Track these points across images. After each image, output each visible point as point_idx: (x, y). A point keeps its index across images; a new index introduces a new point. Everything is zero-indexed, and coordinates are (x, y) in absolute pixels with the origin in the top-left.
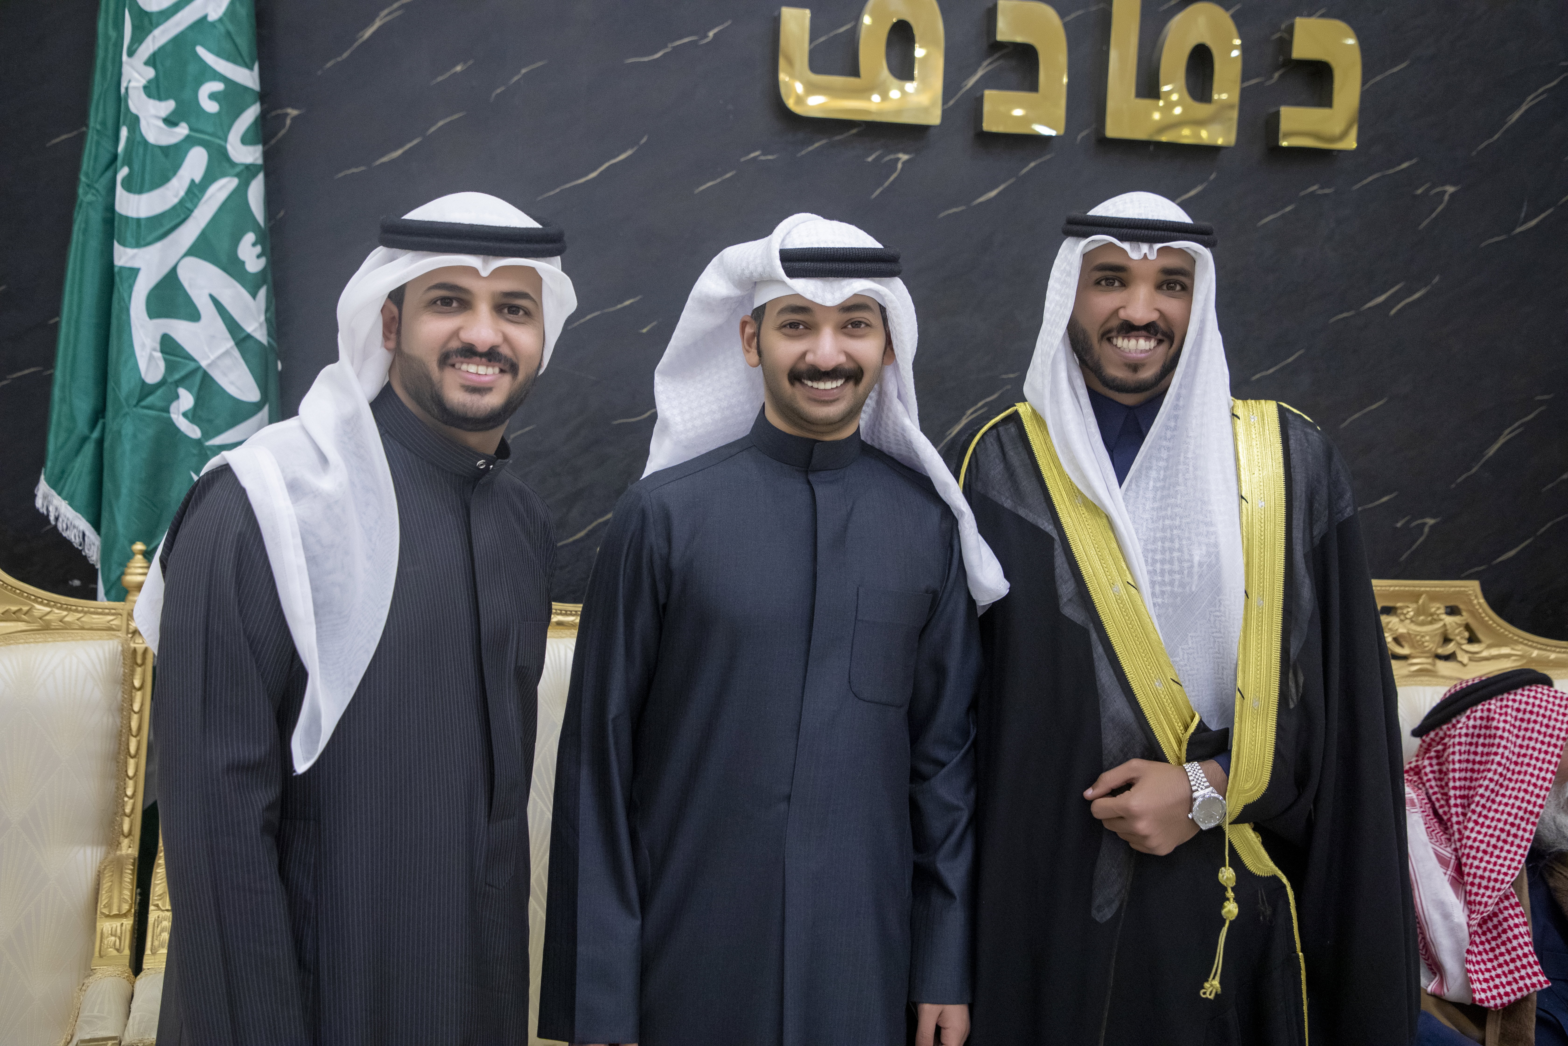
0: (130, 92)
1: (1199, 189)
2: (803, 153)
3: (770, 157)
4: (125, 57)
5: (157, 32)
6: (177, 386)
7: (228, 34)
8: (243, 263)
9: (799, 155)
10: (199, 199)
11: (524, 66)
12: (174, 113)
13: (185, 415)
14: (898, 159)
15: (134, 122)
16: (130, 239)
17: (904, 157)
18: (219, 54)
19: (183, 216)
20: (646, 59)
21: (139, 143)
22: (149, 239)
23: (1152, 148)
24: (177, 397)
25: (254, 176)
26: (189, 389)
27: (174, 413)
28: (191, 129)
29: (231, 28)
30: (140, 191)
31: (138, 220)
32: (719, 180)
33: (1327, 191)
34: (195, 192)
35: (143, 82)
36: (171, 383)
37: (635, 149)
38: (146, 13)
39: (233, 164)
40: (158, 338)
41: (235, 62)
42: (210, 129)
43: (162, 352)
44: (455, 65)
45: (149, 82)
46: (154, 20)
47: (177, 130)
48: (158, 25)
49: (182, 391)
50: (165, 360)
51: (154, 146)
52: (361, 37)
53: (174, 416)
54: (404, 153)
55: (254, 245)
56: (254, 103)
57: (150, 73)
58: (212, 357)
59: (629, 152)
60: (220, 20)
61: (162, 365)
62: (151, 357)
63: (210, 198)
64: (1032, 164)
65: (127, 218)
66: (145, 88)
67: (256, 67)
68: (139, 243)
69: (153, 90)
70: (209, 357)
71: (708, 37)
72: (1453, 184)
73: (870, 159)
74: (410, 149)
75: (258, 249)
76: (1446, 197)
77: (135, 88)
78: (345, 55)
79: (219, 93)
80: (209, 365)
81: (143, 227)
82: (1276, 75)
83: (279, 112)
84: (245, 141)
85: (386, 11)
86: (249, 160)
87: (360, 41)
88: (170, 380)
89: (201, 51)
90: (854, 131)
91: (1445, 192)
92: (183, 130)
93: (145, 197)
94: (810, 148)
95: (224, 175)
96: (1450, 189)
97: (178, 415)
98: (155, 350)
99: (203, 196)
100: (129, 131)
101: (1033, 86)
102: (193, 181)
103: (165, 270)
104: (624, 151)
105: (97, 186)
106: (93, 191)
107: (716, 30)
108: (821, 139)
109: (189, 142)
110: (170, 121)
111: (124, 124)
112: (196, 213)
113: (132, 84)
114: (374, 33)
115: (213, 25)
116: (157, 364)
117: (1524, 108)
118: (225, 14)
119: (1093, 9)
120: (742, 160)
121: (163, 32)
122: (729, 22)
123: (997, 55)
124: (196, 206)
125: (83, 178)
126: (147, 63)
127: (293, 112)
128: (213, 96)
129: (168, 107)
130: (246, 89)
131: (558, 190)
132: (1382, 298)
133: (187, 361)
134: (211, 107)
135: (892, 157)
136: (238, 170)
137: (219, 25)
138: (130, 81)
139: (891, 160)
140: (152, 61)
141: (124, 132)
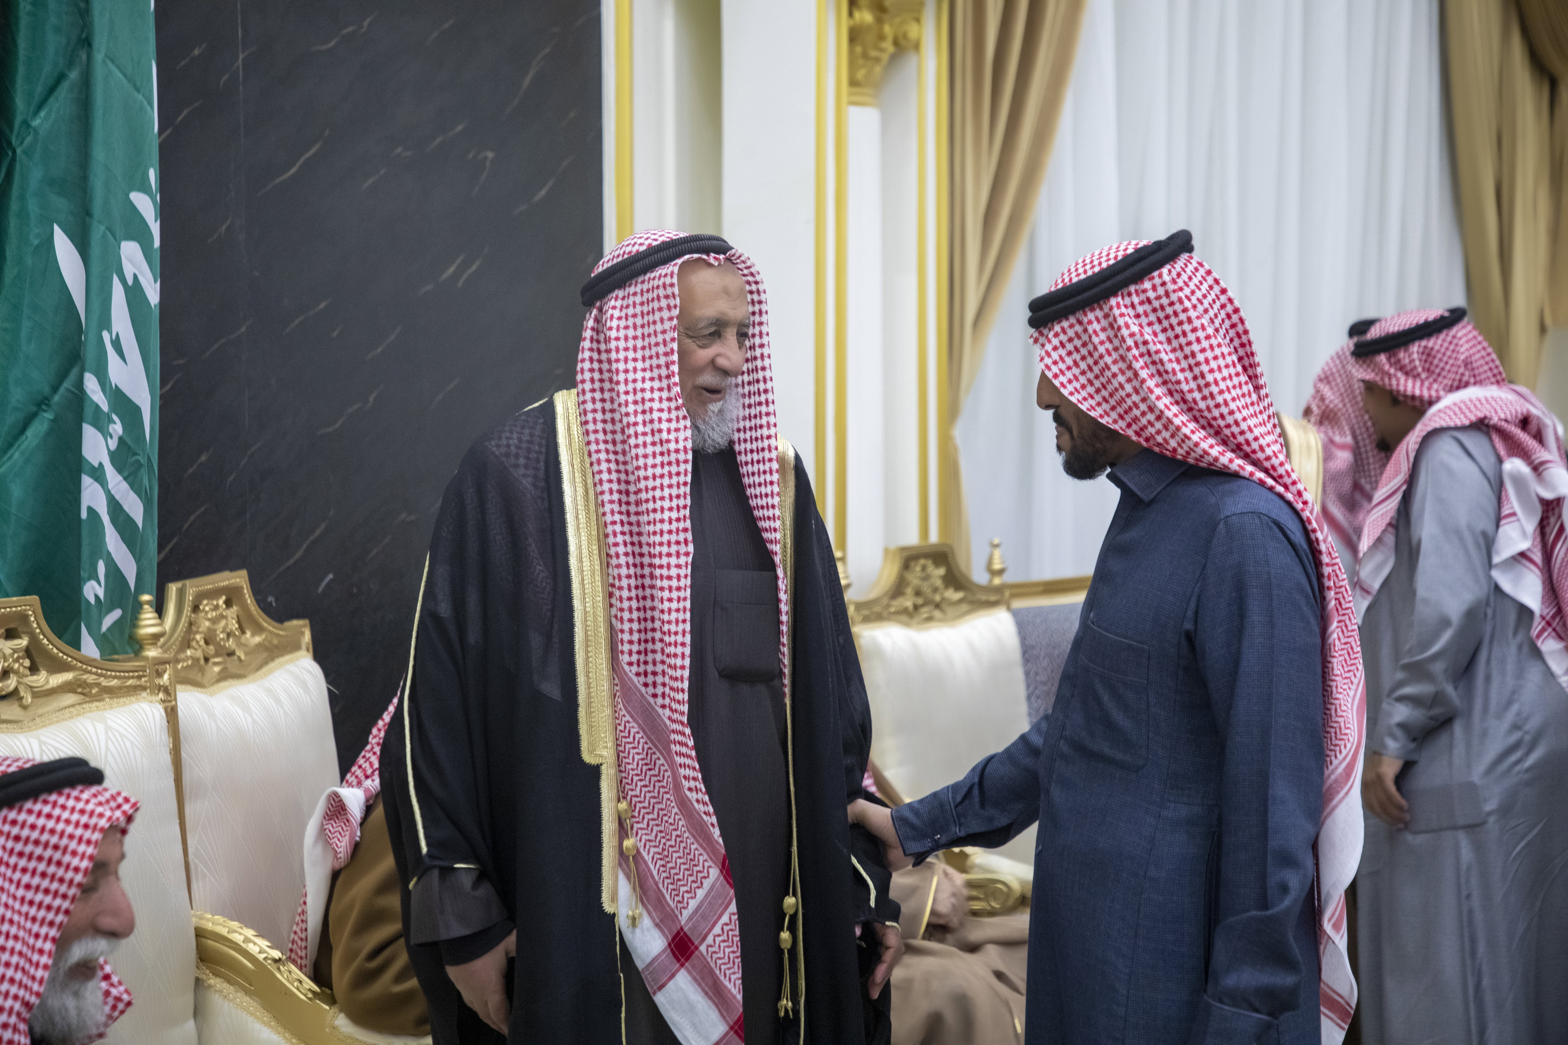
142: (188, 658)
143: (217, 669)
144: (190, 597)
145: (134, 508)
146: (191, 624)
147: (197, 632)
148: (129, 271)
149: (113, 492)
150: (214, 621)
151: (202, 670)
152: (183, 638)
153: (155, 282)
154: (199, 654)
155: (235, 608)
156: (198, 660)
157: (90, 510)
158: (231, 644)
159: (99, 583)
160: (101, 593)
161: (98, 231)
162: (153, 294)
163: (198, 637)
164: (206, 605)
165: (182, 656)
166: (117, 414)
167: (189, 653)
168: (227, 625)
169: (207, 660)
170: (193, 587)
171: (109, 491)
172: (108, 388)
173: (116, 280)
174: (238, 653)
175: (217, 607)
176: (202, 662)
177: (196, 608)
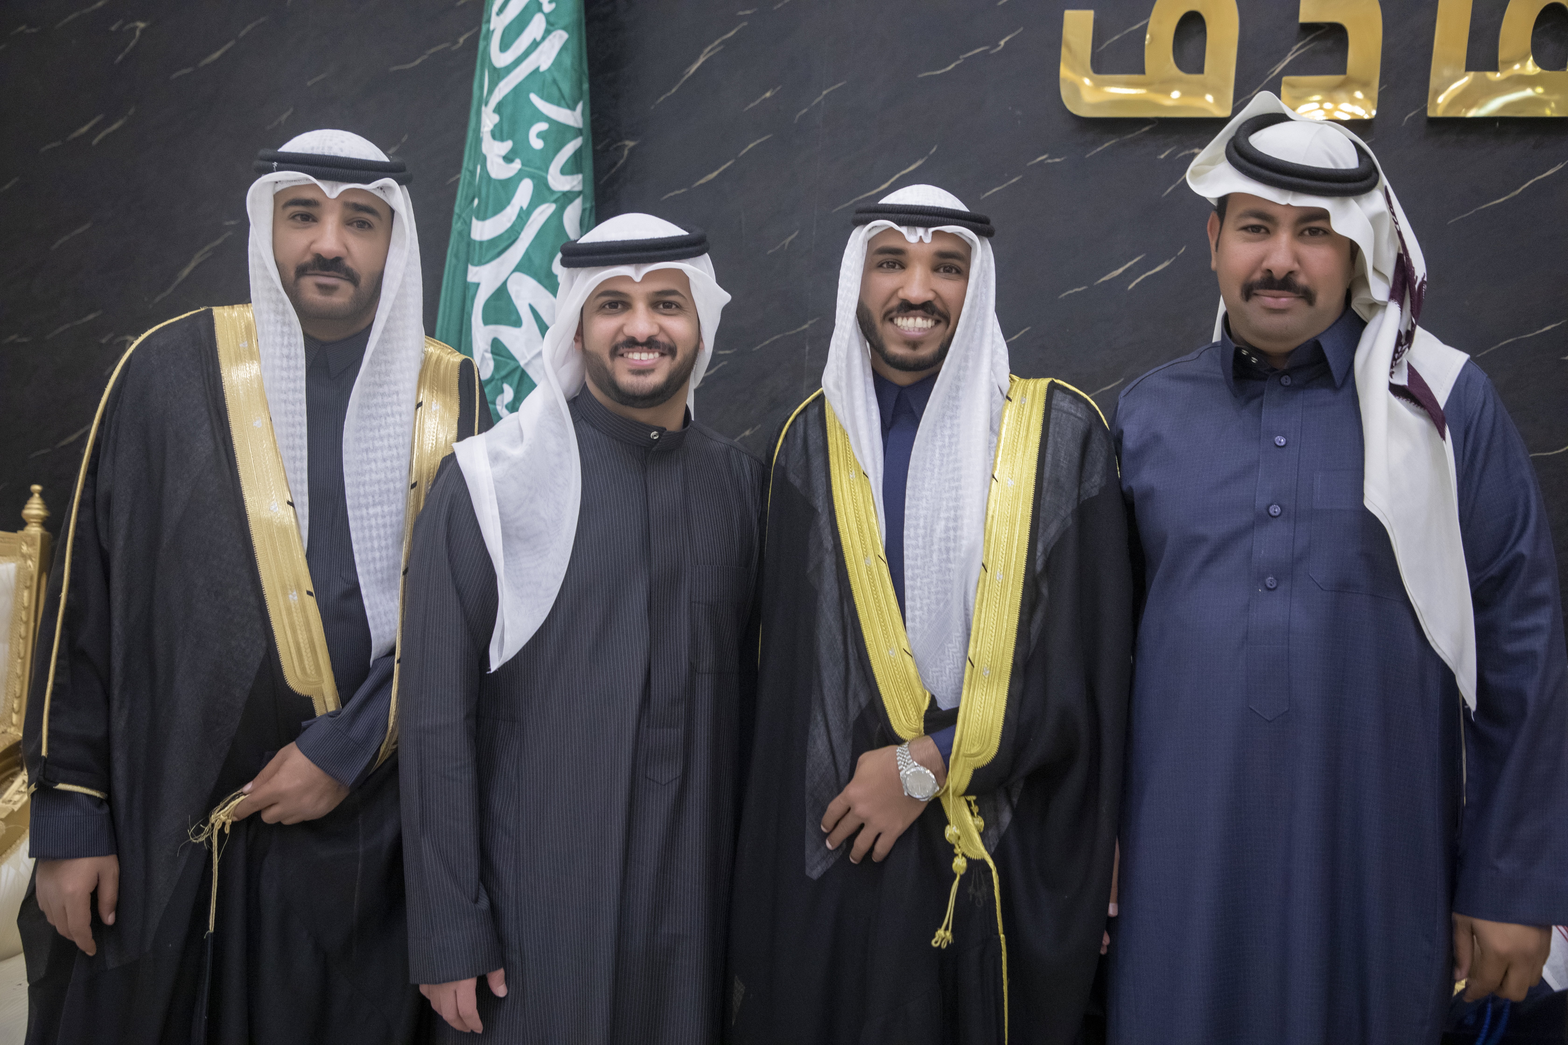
0: (484, 136)
2: (1092, 153)
3: (1057, 160)
4: (483, 107)
5: (503, 83)
6: (503, 383)
7: (556, 81)
8: (556, 276)
9: (1088, 156)
10: (525, 224)
11: (827, 88)
12: (511, 151)
13: (507, 407)
15: (484, 161)
16: (476, 259)
18: (548, 99)
19: (513, 238)
20: (939, 72)
21: (486, 178)
22: (488, 258)
23: (1498, 124)
24: (502, 391)
25: (571, 201)
26: (511, 385)
27: (499, 405)
28: (523, 164)
29: (555, 74)
30: (484, 218)
31: (481, 243)
32: (1005, 185)
34: (524, 216)
35: (491, 127)
36: (498, 380)
37: (926, 158)
38: (495, 69)
39: (552, 192)
40: (490, 341)
41: (559, 104)
42: (536, 164)
43: (493, 353)
44: (767, 91)
45: (495, 126)
46: (502, 75)
47: (513, 165)
48: (503, 78)
49: (506, 387)
50: (495, 360)
51: (495, 180)
52: (688, 72)
53: (499, 408)
54: (719, 174)
56: (576, 137)
57: (496, 118)
58: (529, 358)
59: (919, 163)
60: (549, 69)
61: (491, 364)
62: (483, 358)
63: (532, 222)
65: (475, 241)
66: (492, 132)
67: (580, 107)
68: (480, 263)
69: (498, 133)
70: (526, 357)
71: (1000, 45)
73: (1162, 156)
74: (725, 170)
77: (487, 132)
78: (674, 90)
79: (546, 132)
80: (527, 364)
81: (484, 248)
83: (619, 144)
84: (565, 171)
85: (709, 48)
86: (566, 188)
87: (686, 77)
88: (497, 377)
89: (533, 97)
90: (1147, 128)
92: (517, 165)
93: (489, 223)
94: (1099, 149)
95: (545, 201)
97: (502, 408)
98: (486, 351)
99: (528, 220)
100: (481, 169)
101: (1340, 67)
102: (521, 208)
103: (498, 284)
104: (915, 161)
105: (464, 215)
106: (462, 220)
107: (1007, 39)
108: (1112, 139)
109: (520, 175)
110: (508, 159)
111: (480, 160)
112: (523, 235)
113: (486, 130)
114: (698, 69)
115: (543, 72)
116: (488, 364)
118: (553, 64)
120: (1029, 164)
121: (507, 84)
122: (1021, 29)
123: (1308, 39)
124: (522, 229)
125: (457, 210)
126: (494, 111)
127: (630, 144)
128: (540, 135)
129: (508, 145)
130: (569, 127)
131: (852, 202)
133: (509, 361)
134: (537, 144)
135: (1187, 152)
136: (555, 197)
137: (548, 74)
138: (484, 127)
139: (1185, 156)
140: (498, 109)
141: (479, 167)
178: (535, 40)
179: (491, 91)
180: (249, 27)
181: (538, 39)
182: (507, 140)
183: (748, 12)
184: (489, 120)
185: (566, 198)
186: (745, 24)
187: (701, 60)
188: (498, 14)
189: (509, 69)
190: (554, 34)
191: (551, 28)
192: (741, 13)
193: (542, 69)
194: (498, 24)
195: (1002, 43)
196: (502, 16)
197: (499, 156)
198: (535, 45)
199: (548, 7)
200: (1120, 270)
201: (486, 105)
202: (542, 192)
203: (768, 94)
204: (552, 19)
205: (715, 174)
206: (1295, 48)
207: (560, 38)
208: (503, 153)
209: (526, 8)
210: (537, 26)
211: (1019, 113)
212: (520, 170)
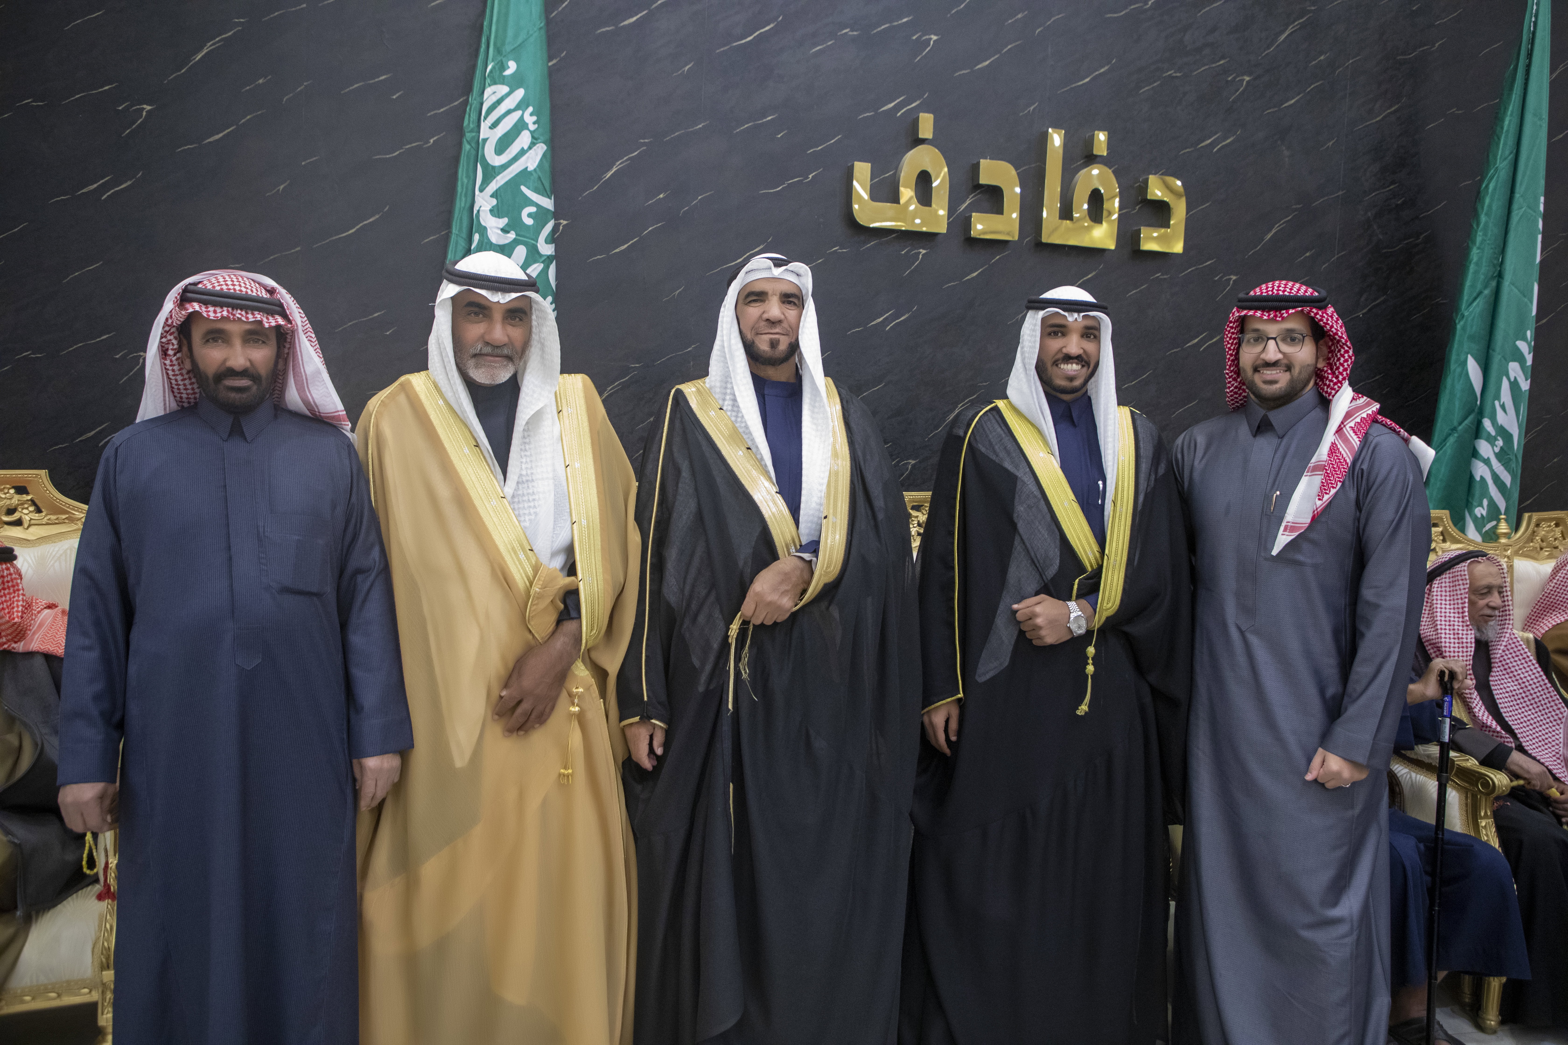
0: (480, 213)
1: (1094, 273)
2: (864, 248)
3: (845, 251)
4: (477, 192)
5: (498, 178)
7: (539, 178)
9: (862, 250)
11: (699, 196)
12: (507, 225)
14: (920, 253)
15: (483, 231)
17: (924, 252)
18: (534, 190)
20: (771, 191)
21: (487, 243)
25: (551, 262)
28: (517, 235)
29: (540, 174)
33: (1165, 277)
35: (489, 207)
38: (491, 167)
39: (541, 256)
41: (543, 196)
42: (528, 235)
44: (659, 194)
45: (493, 207)
46: (496, 171)
47: (509, 235)
48: (499, 173)
52: (605, 178)
54: (629, 247)
55: (551, 304)
56: (551, 219)
57: (494, 202)
60: (535, 170)
64: (998, 257)
66: (491, 211)
67: (553, 197)
69: (496, 212)
71: (809, 178)
72: (1236, 275)
73: (903, 252)
74: (632, 244)
75: (554, 305)
76: (1231, 282)
77: (483, 211)
78: (596, 188)
79: (533, 213)
82: (1137, 207)
84: (547, 241)
85: (620, 162)
86: (549, 253)
87: (604, 180)
89: (523, 188)
90: (894, 236)
91: (1231, 279)
92: (512, 236)
94: (869, 246)
95: (535, 262)
96: (1234, 278)
100: (480, 236)
101: (999, 211)
104: (759, 246)
107: (814, 174)
108: (875, 241)
109: (515, 243)
110: (505, 230)
111: (476, 232)
113: (481, 209)
114: (612, 175)
115: (531, 171)
117: (1274, 231)
118: (537, 166)
119: (1033, 165)
120: (829, 252)
121: (502, 178)
122: (822, 170)
123: (978, 192)
126: (492, 196)
127: (565, 222)
128: (530, 215)
129: (504, 221)
130: (548, 210)
131: (719, 269)
132: (1196, 340)
134: (529, 222)
135: (916, 251)
136: (543, 259)
137: (533, 173)
138: (480, 206)
139: (915, 253)
140: (495, 195)
141: (476, 237)
142: (1530, 547)
143: (1547, 553)
144: (1534, 520)
145: (1507, 478)
146: (1534, 532)
147: (1537, 536)
148: (1512, 376)
149: (1496, 470)
150: (1548, 532)
151: (1538, 553)
152: (1528, 538)
153: (1526, 380)
154: (1537, 545)
155: (1561, 528)
156: (1536, 548)
157: (1481, 477)
158: (1557, 543)
159: (1484, 509)
160: (1484, 513)
161: (1496, 358)
162: (1525, 385)
163: (1537, 538)
164: (1544, 525)
165: (1527, 545)
166: (1501, 437)
167: (1531, 544)
168: (1555, 535)
169: (1541, 549)
170: (1536, 516)
171: (1493, 470)
172: (1496, 425)
173: (1505, 379)
174: (1560, 547)
175: (1550, 526)
176: (1539, 549)
177: (1538, 525)
178: (523, 148)
179: (486, 181)
180: (248, 117)
181: (526, 148)
182: (502, 217)
183: (646, 141)
184: (484, 202)
185: (549, 260)
186: (645, 148)
187: (614, 169)
188: (490, 128)
189: (505, 167)
190: (538, 145)
191: (535, 141)
192: (642, 141)
193: (529, 170)
194: (490, 135)
195: (810, 176)
196: (495, 130)
197: (498, 228)
198: (522, 152)
199: (532, 127)
200: (881, 319)
201: (481, 191)
202: (533, 255)
203: (661, 196)
204: (536, 135)
205: (626, 246)
206: (971, 196)
207: (541, 149)
208: (501, 227)
209: (515, 125)
210: (524, 139)
211: (821, 220)
212: (515, 239)
